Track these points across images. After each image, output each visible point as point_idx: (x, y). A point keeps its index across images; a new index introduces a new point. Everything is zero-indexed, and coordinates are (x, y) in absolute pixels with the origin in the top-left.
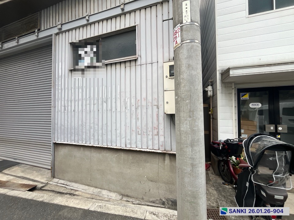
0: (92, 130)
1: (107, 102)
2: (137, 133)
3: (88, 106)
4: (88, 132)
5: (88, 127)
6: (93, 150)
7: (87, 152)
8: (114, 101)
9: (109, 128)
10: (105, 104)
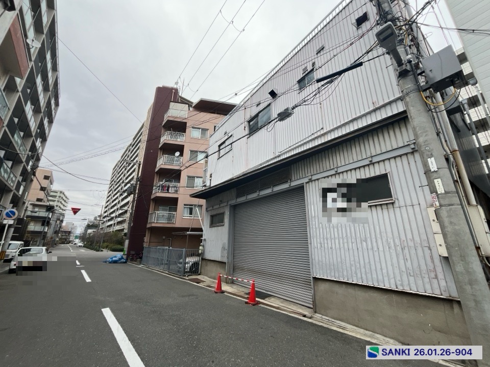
0: (353, 268)
1: (366, 241)
2: (409, 275)
3: (346, 244)
4: (349, 269)
5: (348, 265)
6: (357, 288)
7: (351, 290)
8: (374, 240)
9: (373, 268)
10: (364, 243)
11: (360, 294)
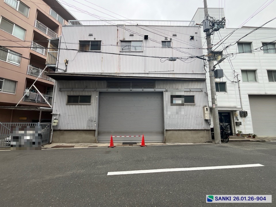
11: (183, 132)
